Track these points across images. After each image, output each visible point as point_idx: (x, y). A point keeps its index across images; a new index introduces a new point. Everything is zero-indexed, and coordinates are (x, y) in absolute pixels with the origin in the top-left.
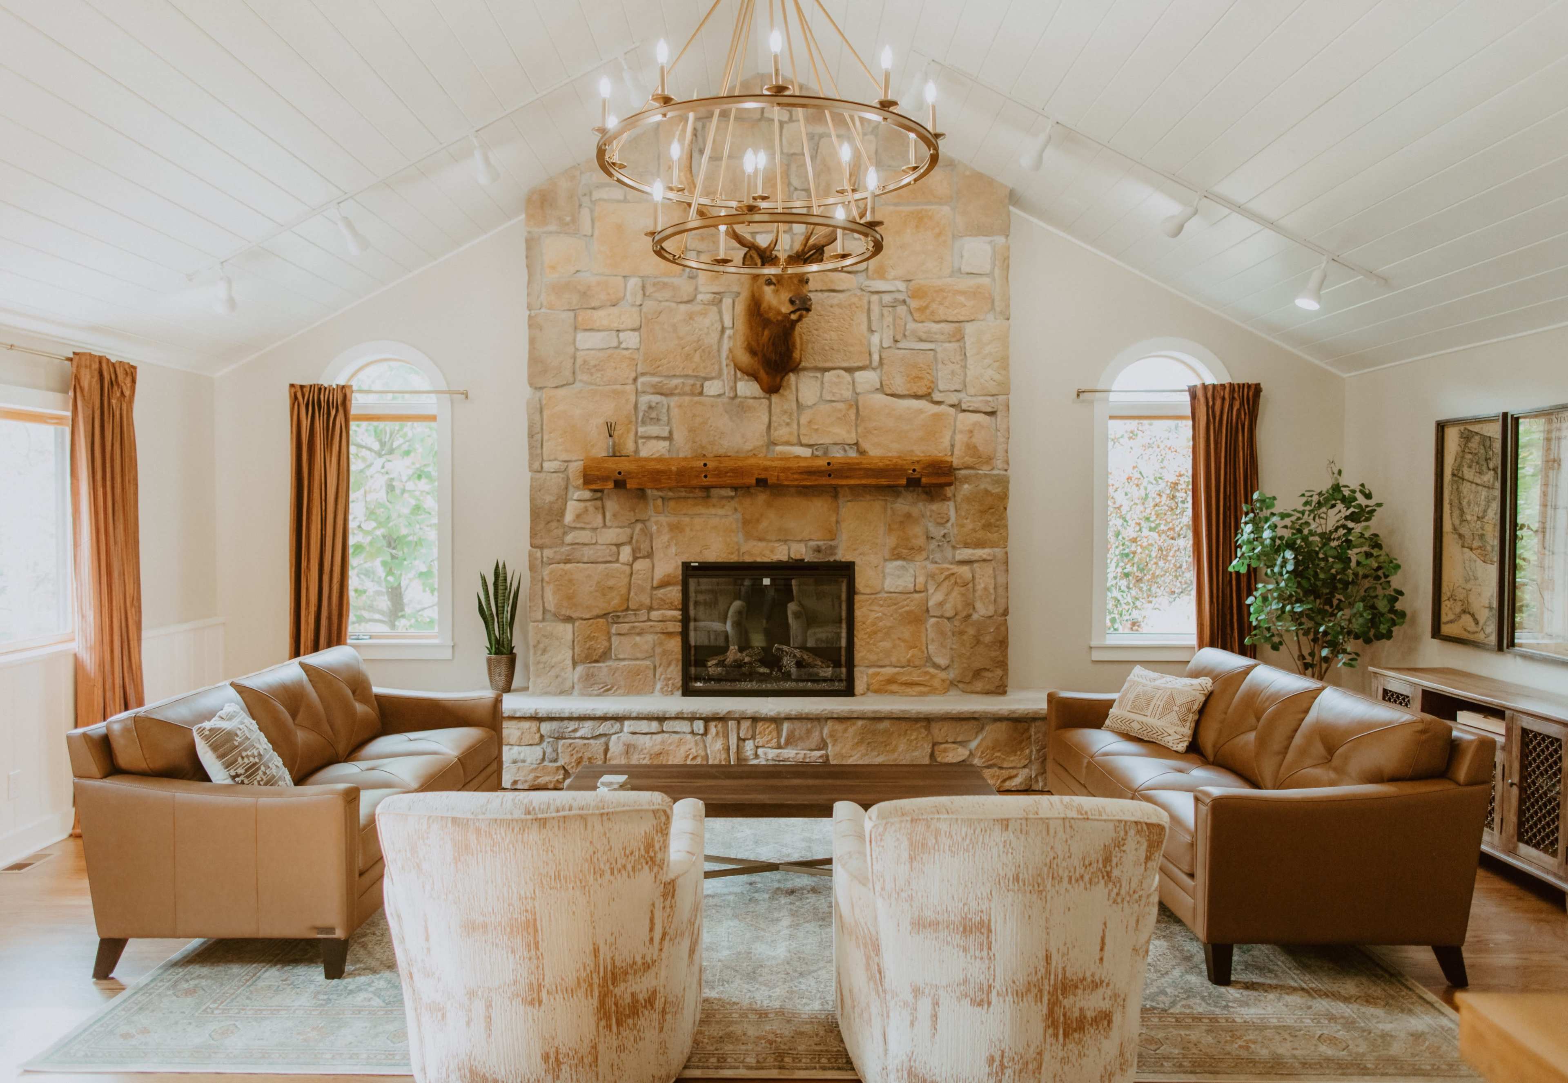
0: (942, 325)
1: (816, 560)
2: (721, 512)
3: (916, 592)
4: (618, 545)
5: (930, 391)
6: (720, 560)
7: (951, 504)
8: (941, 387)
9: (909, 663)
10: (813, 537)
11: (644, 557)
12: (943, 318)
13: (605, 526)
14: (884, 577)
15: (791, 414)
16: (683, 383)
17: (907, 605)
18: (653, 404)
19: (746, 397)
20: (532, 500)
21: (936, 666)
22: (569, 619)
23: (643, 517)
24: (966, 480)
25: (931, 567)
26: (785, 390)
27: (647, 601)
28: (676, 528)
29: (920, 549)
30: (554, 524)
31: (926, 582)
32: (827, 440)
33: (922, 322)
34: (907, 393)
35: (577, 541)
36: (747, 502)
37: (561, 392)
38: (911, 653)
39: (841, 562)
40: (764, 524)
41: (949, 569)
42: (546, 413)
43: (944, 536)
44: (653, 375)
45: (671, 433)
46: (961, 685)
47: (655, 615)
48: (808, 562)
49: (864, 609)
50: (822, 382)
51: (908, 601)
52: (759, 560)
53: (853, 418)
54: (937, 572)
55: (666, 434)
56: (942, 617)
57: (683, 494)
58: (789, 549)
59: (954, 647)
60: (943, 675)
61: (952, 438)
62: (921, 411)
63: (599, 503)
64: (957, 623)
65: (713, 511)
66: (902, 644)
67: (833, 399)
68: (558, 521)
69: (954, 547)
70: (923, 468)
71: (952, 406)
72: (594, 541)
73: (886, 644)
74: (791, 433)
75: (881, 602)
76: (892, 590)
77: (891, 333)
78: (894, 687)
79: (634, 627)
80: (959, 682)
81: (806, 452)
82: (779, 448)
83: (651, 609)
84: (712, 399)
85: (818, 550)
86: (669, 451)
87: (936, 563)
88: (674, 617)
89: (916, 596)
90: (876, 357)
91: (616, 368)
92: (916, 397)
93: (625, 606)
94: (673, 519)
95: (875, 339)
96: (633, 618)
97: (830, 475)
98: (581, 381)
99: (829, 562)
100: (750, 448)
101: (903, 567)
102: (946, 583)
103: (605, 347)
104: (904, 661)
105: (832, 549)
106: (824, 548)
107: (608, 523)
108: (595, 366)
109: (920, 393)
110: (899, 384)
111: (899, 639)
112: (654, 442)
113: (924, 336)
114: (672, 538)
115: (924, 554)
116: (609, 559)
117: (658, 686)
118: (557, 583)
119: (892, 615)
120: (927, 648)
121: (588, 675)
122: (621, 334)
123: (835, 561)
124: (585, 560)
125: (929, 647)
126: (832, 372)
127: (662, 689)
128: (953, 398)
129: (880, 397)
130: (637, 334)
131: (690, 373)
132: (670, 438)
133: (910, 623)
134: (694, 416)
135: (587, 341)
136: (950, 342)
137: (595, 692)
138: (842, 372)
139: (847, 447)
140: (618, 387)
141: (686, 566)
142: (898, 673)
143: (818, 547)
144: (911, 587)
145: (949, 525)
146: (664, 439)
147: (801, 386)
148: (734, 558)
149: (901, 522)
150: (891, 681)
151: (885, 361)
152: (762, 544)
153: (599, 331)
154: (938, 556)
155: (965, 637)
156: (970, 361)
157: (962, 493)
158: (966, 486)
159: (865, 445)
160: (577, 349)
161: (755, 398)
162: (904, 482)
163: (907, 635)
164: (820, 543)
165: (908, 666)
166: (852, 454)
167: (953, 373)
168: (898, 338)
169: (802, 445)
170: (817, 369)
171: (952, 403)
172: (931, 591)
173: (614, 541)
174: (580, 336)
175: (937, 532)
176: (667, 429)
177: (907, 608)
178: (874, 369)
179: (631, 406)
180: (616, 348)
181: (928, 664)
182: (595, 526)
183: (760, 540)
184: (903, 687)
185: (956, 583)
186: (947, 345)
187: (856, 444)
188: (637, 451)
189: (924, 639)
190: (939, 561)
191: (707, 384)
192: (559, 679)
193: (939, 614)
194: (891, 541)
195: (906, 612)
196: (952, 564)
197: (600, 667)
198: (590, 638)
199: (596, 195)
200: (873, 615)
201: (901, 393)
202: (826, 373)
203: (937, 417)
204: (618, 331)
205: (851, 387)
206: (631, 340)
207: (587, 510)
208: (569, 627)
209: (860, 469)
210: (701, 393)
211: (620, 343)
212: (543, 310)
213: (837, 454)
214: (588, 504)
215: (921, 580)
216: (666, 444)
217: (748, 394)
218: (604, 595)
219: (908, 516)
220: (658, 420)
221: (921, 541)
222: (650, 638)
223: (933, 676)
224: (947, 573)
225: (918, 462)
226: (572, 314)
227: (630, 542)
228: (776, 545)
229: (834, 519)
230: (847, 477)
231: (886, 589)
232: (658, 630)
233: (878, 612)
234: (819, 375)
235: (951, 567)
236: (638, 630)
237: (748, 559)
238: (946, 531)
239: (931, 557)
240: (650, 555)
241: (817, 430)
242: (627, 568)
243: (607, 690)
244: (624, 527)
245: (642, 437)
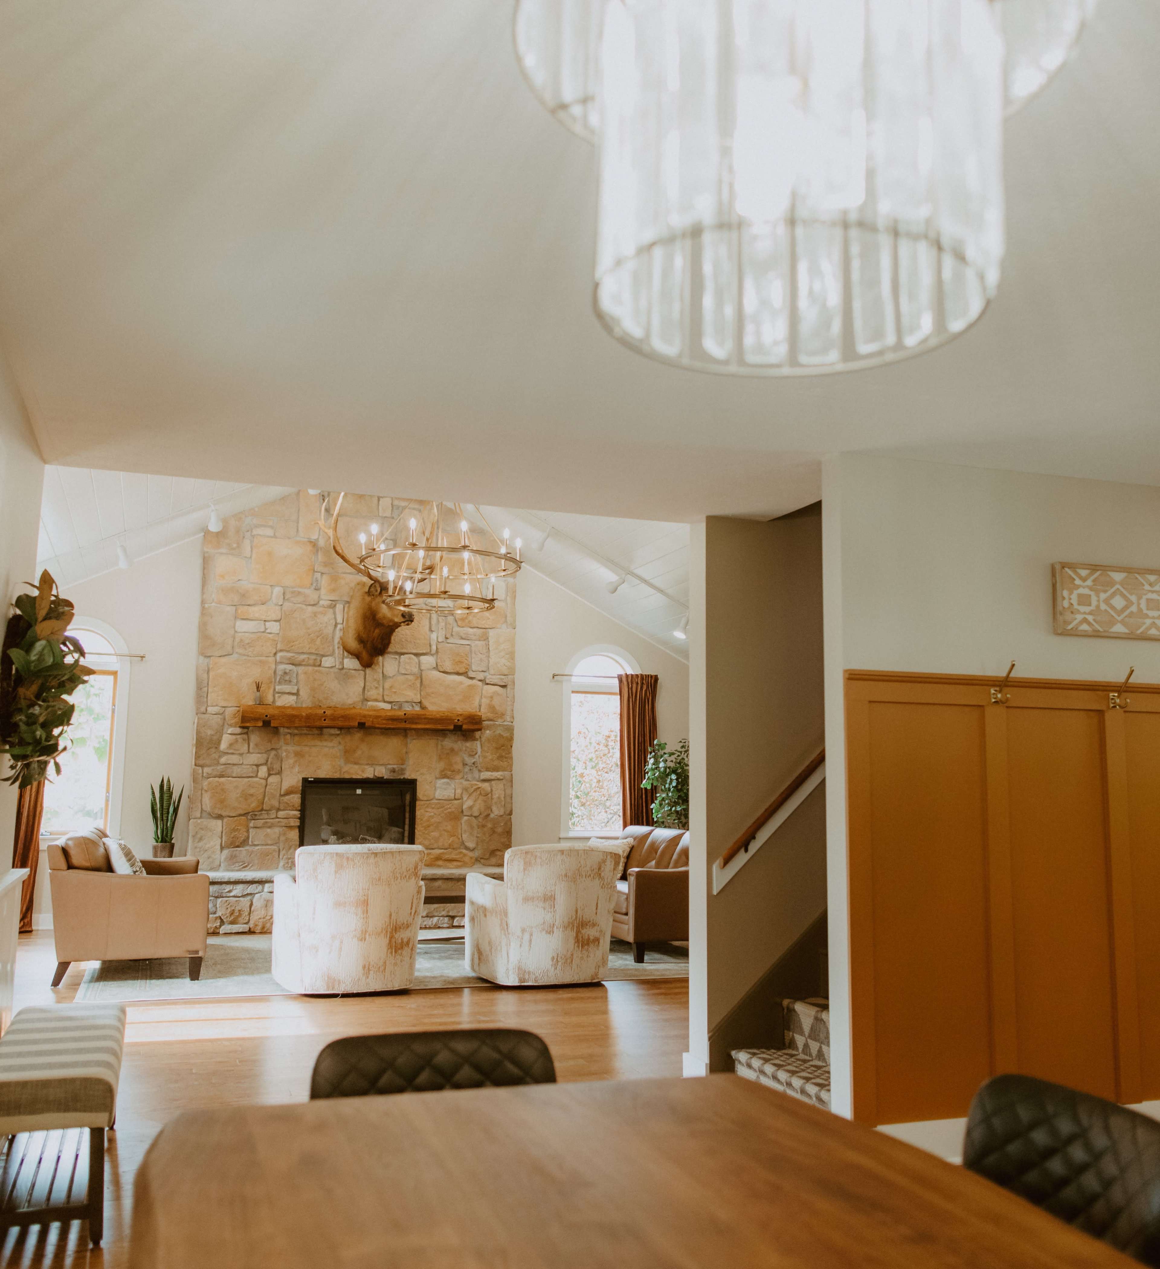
0: (475, 630)
1: (392, 778)
2: (330, 744)
3: (455, 799)
4: (257, 766)
5: (467, 670)
6: (328, 777)
7: (478, 743)
8: (474, 668)
9: (450, 846)
10: (391, 762)
11: (276, 774)
12: (476, 625)
13: (249, 752)
14: (435, 790)
15: (378, 682)
16: (308, 658)
17: (450, 808)
18: (288, 671)
19: (350, 669)
20: (198, 733)
21: (467, 848)
22: (220, 817)
23: (277, 746)
24: (488, 727)
25: (465, 783)
26: (376, 666)
27: (276, 804)
28: (299, 755)
29: (459, 771)
30: (213, 750)
31: (462, 793)
32: (402, 700)
33: (463, 627)
34: (452, 671)
35: (229, 762)
36: (348, 738)
37: (223, 660)
38: (451, 839)
39: (408, 779)
40: (359, 752)
41: (477, 785)
42: (211, 674)
43: (474, 763)
44: (288, 651)
45: (298, 690)
46: (482, 861)
47: (281, 814)
48: (386, 779)
49: (422, 811)
50: (399, 662)
51: (450, 805)
52: (354, 777)
53: (419, 685)
54: (469, 786)
55: (295, 691)
56: (471, 816)
57: (305, 732)
58: (374, 770)
59: (478, 835)
60: (471, 854)
61: (480, 701)
62: (461, 683)
63: (245, 736)
64: (480, 820)
65: (325, 744)
66: (446, 833)
67: (406, 673)
68: (216, 748)
69: (480, 771)
70: (463, 719)
71: (480, 681)
72: (241, 762)
73: (435, 834)
74: (378, 694)
75: (433, 806)
76: (440, 798)
77: (444, 633)
78: (440, 863)
79: (266, 822)
80: (481, 858)
81: (387, 706)
82: (370, 703)
83: (278, 810)
84: (327, 669)
85: (393, 771)
86: (296, 703)
87: (468, 781)
88: (295, 815)
89: (456, 802)
90: (434, 648)
91: (262, 646)
92: (458, 674)
93: (260, 808)
94: (298, 748)
95: (434, 636)
96: (266, 816)
97: (405, 722)
98: (237, 653)
99: (400, 779)
100: (351, 703)
101: (448, 783)
102: (475, 794)
103: (256, 631)
104: (446, 845)
105: (402, 771)
106: (397, 769)
107: (251, 750)
108: (249, 643)
109: (461, 672)
110: (448, 665)
111: (444, 830)
112: (287, 696)
113: (464, 637)
114: (296, 761)
115: (461, 775)
116: (252, 775)
117: (281, 864)
118: (213, 791)
119: (439, 815)
120: (462, 836)
121: (232, 856)
122: (267, 623)
123: (404, 778)
124: (234, 775)
125: (463, 835)
126: (406, 656)
127: (284, 865)
128: (481, 676)
129: (436, 673)
130: (278, 624)
131: (313, 651)
132: (297, 694)
133: (450, 820)
134: (315, 680)
135: (243, 626)
136: (479, 640)
137: (236, 868)
138: (413, 656)
139: (414, 704)
140: (264, 658)
141: (305, 780)
142: (443, 853)
143: (394, 769)
144: (452, 796)
145: (477, 756)
146: (293, 694)
147: (385, 664)
148: (337, 776)
149: (448, 754)
150: (438, 858)
151: (440, 651)
152: (356, 767)
153: (252, 620)
154: (470, 776)
155: (485, 829)
156: (491, 653)
157: (485, 736)
158: (488, 732)
159: (426, 703)
160: (236, 632)
161: (355, 670)
162: (452, 727)
163: (449, 828)
164: (395, 766)
165: (450, 848)
166: (417, 708)
167: (481, 660)
168: (448, 636)
169: (385, 702)
170: (396, 653)
171: (480, 678)
172: (465, 799)
173: (256, 763)
174: (239, 623)
175: (470, 761)
176: (296, 687)
177: (449, 810)
178: (432, 655)
179: (272, 672)
180: (263, 632)
181: (462, 847)
182: (241, 752)
183: (356, 763)
184: (446, 863)
185: (480, 794)
186: (477, 642)
187: (420, 702)
188: (274, 702)
189: (460, 831)
190: (470, 779)
191: (324, 659)
192: (211, 860)
193: (469, 814)
194: (442, 765)
195: (449, 812)
196: (478, 781)
197: (241, 850)
198: (234, 830)
199: (255, 532)
200: (428, 814)
201: (449, 671)
202: (402, 656)
203: (471, 687)
204: (265, 621)
205: (417, 666)
206: (274, 627)
207: (237, 741)
208: (219, 822)
209: (423, 718)
210: (320, 665)
211: (266, 629)
212: (213, 604)
213: (408, 708)
214: (238, 737)
215: (459, 791)
216: (294, 697)
217: (351, 667)
218: (246, 800)
219: (452, 750)
220: (290, 681)
221: (459, 766)
222: (277, 830)
223: (465, 855)
224: (475, 787)
225: (461, 715)
226: (234, 608)
227: (266, 764)
228: (366, 767)
229: (404, 750)
230: (416, 723)
231: (436, 797)
232: (283, 824)
233: (431, 813)
234: (397, 657)
235: (478, 783)
236: (269, 824)
237: (347, 776)
238: (474, 760)
239: (465, 777)
240: (280, 773)
241: (395, 692)
242: (263, 782)
243: (245, 867)
244: (262, 753)
245: (279, 693)
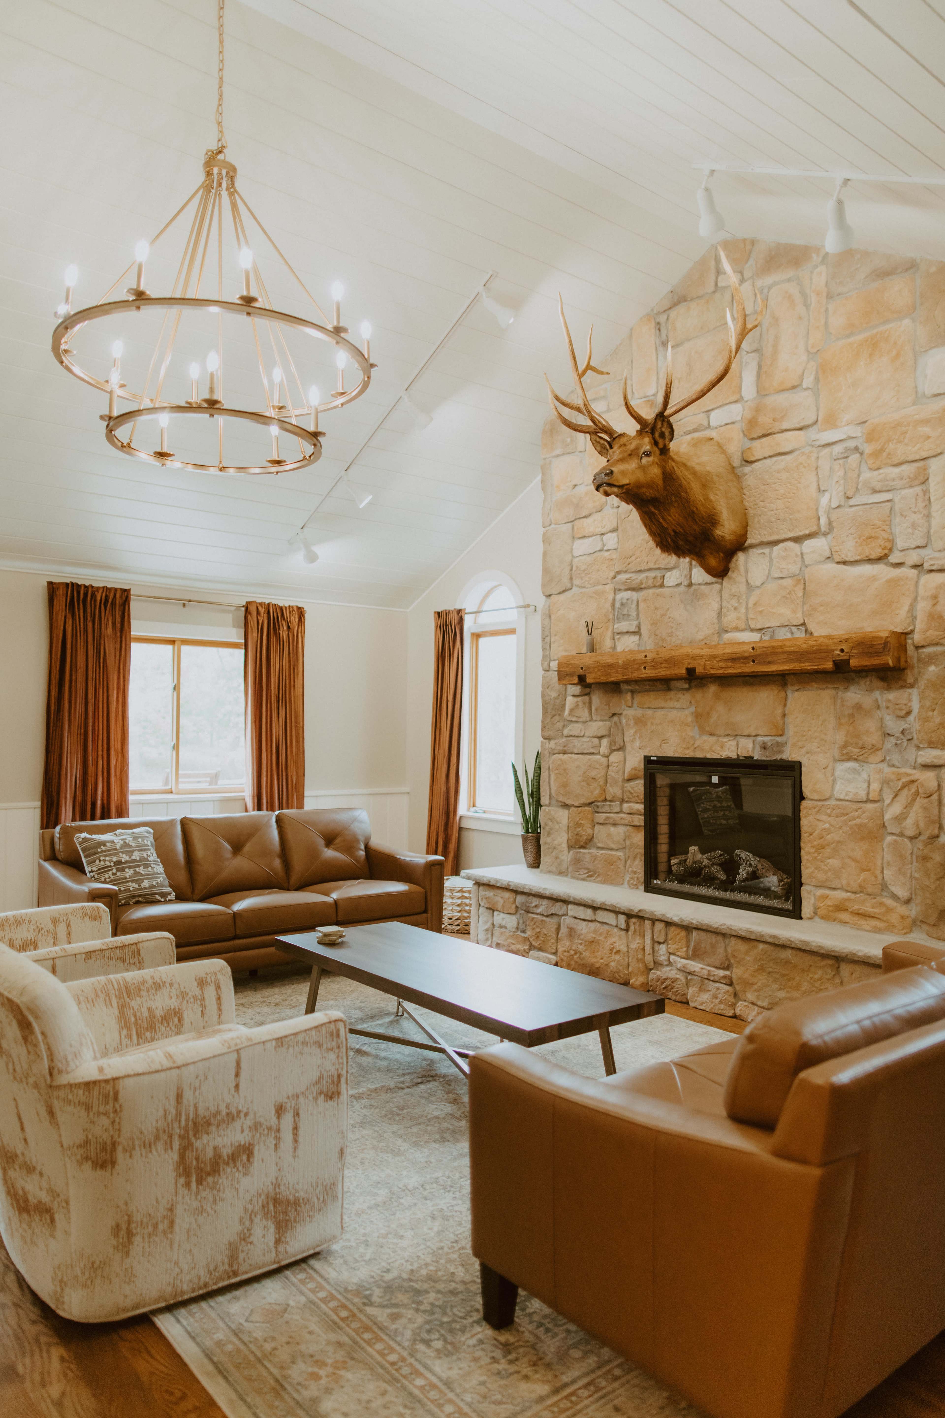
0: (904, 467)
1: (764, 758)
2: (677, 705)
3: (868, 801)
4: (601, 738)
5: (886, 551)
6: (677, 755)
7: (915, 693)
8: (901, 545)
9: (861, 889)
10: (760, 732)
11: (618, 750)
12: (902, 458)
13: (591, 720)
14: (834, 781)
15: (739, 598)
16: (647, 577)
17: (859, 817)
18: (624, 601)
19: (700, 584)
20: (543, 696)
21: (894, 897)
22: (566, 806)
23: (617, 711)
24: (931, 659)
25: (887, 770)
26: (733, 571)
27: (619, 793)
28: (640, 722)
29: (875, 749)
30: (557, 718)
31: (881, 790)
32: (774, 623)
33: (878, 469)
34: (858, 558)
35: (571, 734)
36: (699, 695)
37: (562, 597)
38: (863, 876)
39: (788, 761)
40: (714, 717)
41: (908, 775)
42: (553, 617)
43: (902, 733)
44: (626, 572)
45: (639, 627)
46: (924, 926)
47: (625, 806)
48: (757, 760)
49: (811, 818)
50: (771, 559)
51: (860, 811)
52: (709, 756)
53: (800, 594)
54: (893, 777)
55: (633, 629)
56: (901, 835)
57: (648, 687)
58: (737, 745)
59: (916, 875)
60: (902, 910)
61: (912, 607)
62: (874, 578)
63: (587, 698)
64: (920, 845)
65: (671, 704)
66: (853, 864)
67: (781, 575)
68: (559, 715)
69: (918, 748)
70: (853, 648)
71: (915, 567)
72: (582, 734)
73: (834, 862)
74: (738, 618)
75: (829, 811)
76: (842, 797)
77: (841, 488)
78: (844, 916)
79: (608, 818)
80: (922, 922)
81: (755, 637)
82: (727, 636)
83: (622, 801)
84: (671, 589)
85: (764, 747)
86: (639, 645)
87: (893, 766)
88: (638, 810)
89: (870, 806)
90: (823, 521)
91: (598, 571)
92: (870, 561)
93: (603, 798)
94: (639, 712)
95: (824, 500)
96: (607, 808)
97: (754, 661)
98: (577, 586)
99: (776, 760)
100: (702, 637)
101: (854, 771)
102: (905, 792)
103: (592, 551)
104: (855, 886)
105: (780, 747)
106: (769, 744)
107: (594, 718)
108: (584, 570)
109: (873, 557)
110: (849, 550)
111: (849, 857)
112: (626, 637)
113: (878, 486)
114: (636, 732)
115: (880, 755)
116: (592, 751)
117: (627, 878)
118: (557, 772)
119: (840, 828)
120: (882, 872)
121: (576, 859)
122: (605, 537)
123: (781, 760)
124: (576, 751)
125: (885, 872)
126: (781, 545)
127: (629, 881)
128: (913, 558)
129: (831, 567)
130: (615, 534)
131: (651, 565)
132: (637, 632)
133: (863, 839)
134: (656, 609)
135: (582, 547)
136: (911, 487)
137: (581, 877)
138: (790, 544)
139: (794, 629)
140: (600, 587)
141: (647, 760)
142: (848, 900)
143: (764, 743)
144: (863, 795)
145: (911, 718)
146: (634, 633)
147: (750, 565)
148: (689, 754)
149: (852, 715)
150: (840, 908)
151: (834, 524)
152: (712, 739)
153: (589, 537)
154: (895, 758)
155: (929, 865)
156: (935, 507)
157: (926, 677)
158: (932, 668)
159: (812, 626)
160: (573, 557)
161: (707, 584)
162: (829, 665)
163: (858, 854)
164: (766, 739)
165: (861, 892)
166: (800, 634)
167: (914, 526)
168: (850, 494)
169: (752, 630)
170: (762, 544)
171: (912, 563)
172: (887, 801)
173: (595, 734)
174: (578, 543)
175: (893, 725)
176: (635, 623)
177: (858, 821)
178: (825, 534)
179: (608, 605)
180: (600, 551)
181: (885, 894)
182: (584, 719)
183: (711, 734)
184: (856, 918)
185: (917, 793)
186: (905, 492)
187: (804, 624)
188: (614, 648)
189: (879, 863)
190: (897, 764)
191: (668, 575)
192: (558, 860)
193: (897, 831)
194: (840, 737)
195: (856, 825)
196: (914, 768)
197: (584, 853)
198: (578, 825)
200: (821, 826)
201: (852, 560)
202: (775, 548)
203: (893, 583)
204: (602, 534)
205: (799, 559)
206: (611, 540)
207: (578, 705)
208: (566, 812)
209: (783, 653)
210: (662, 586)
211: (604, 545)
212: (553, 526)
213: (783, 635)
214: (579, 699)
215: (875, 786)
216: (635, 638)
217: (700, 581)
218: (588, 784)
219: (858, 707)
220: (629, 615)
221: (874, 738)
222: (621, 829)
223: (889, 910)
224: (904, 780)
225: (846, 640)
226: (570, 525)
227: (609, 736)
228: (725, 740)
229: (779, 711)
230: (770, 663)
231: (837, 795)
232: (626, 822)
233: (825, 823)
234: (767, 551)
235: (913, 772)
236: (611, 821)
237: (699, 755)
238: (905, 726)
239: (888, 758)
240: (622, 748)
241: (761, 612)
242: (604, 760)
243: (591, 875)
244: (605, 721)
245: (619, 634)
